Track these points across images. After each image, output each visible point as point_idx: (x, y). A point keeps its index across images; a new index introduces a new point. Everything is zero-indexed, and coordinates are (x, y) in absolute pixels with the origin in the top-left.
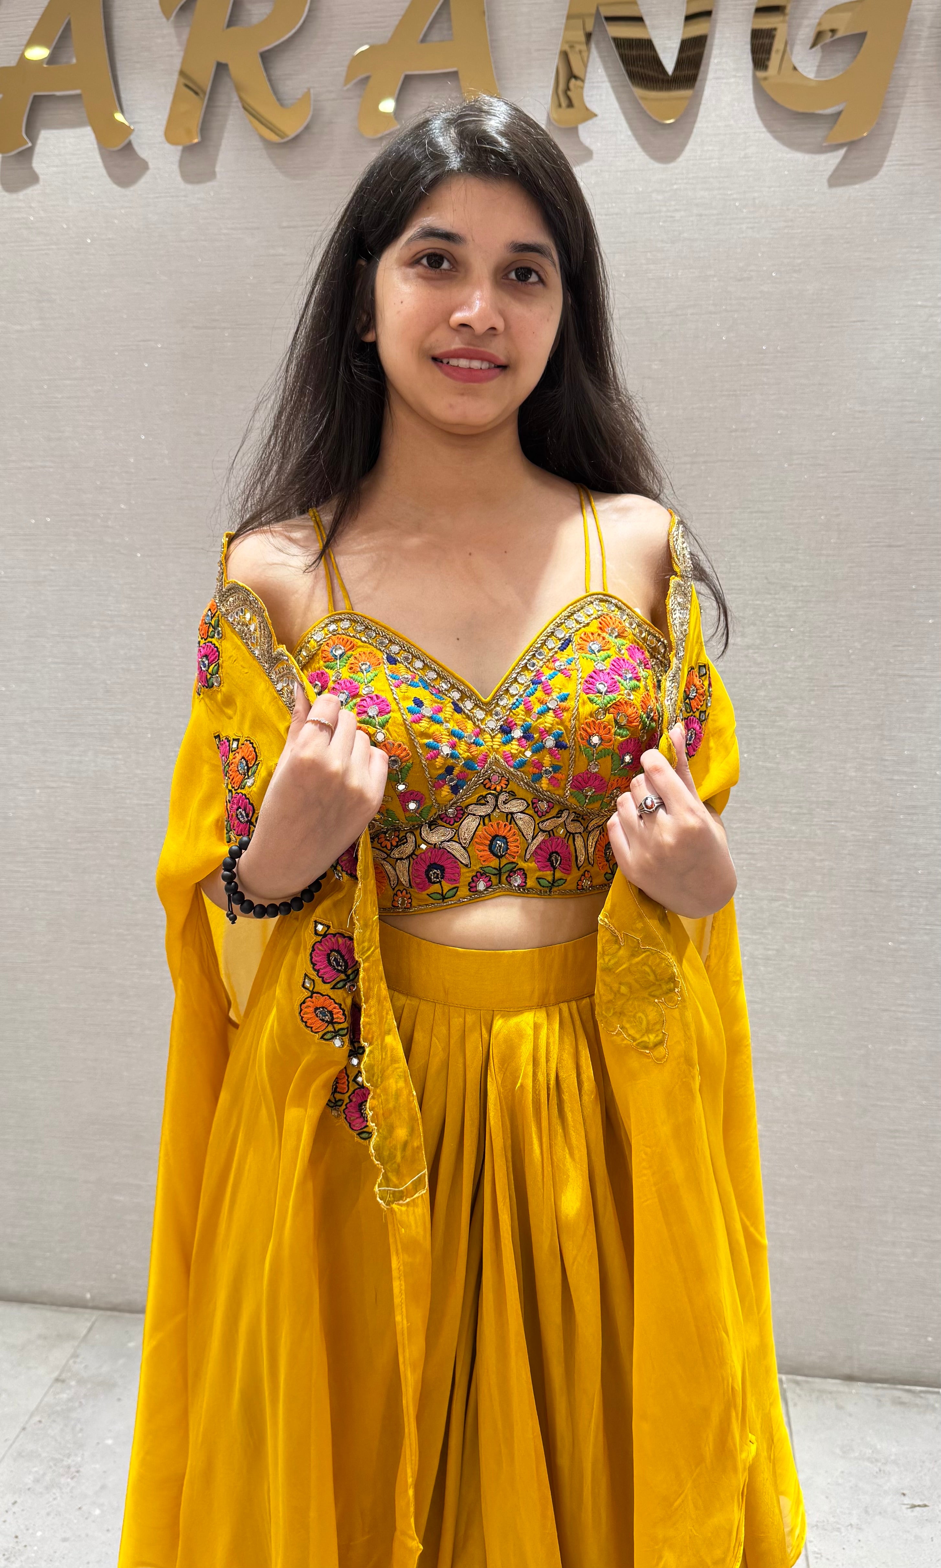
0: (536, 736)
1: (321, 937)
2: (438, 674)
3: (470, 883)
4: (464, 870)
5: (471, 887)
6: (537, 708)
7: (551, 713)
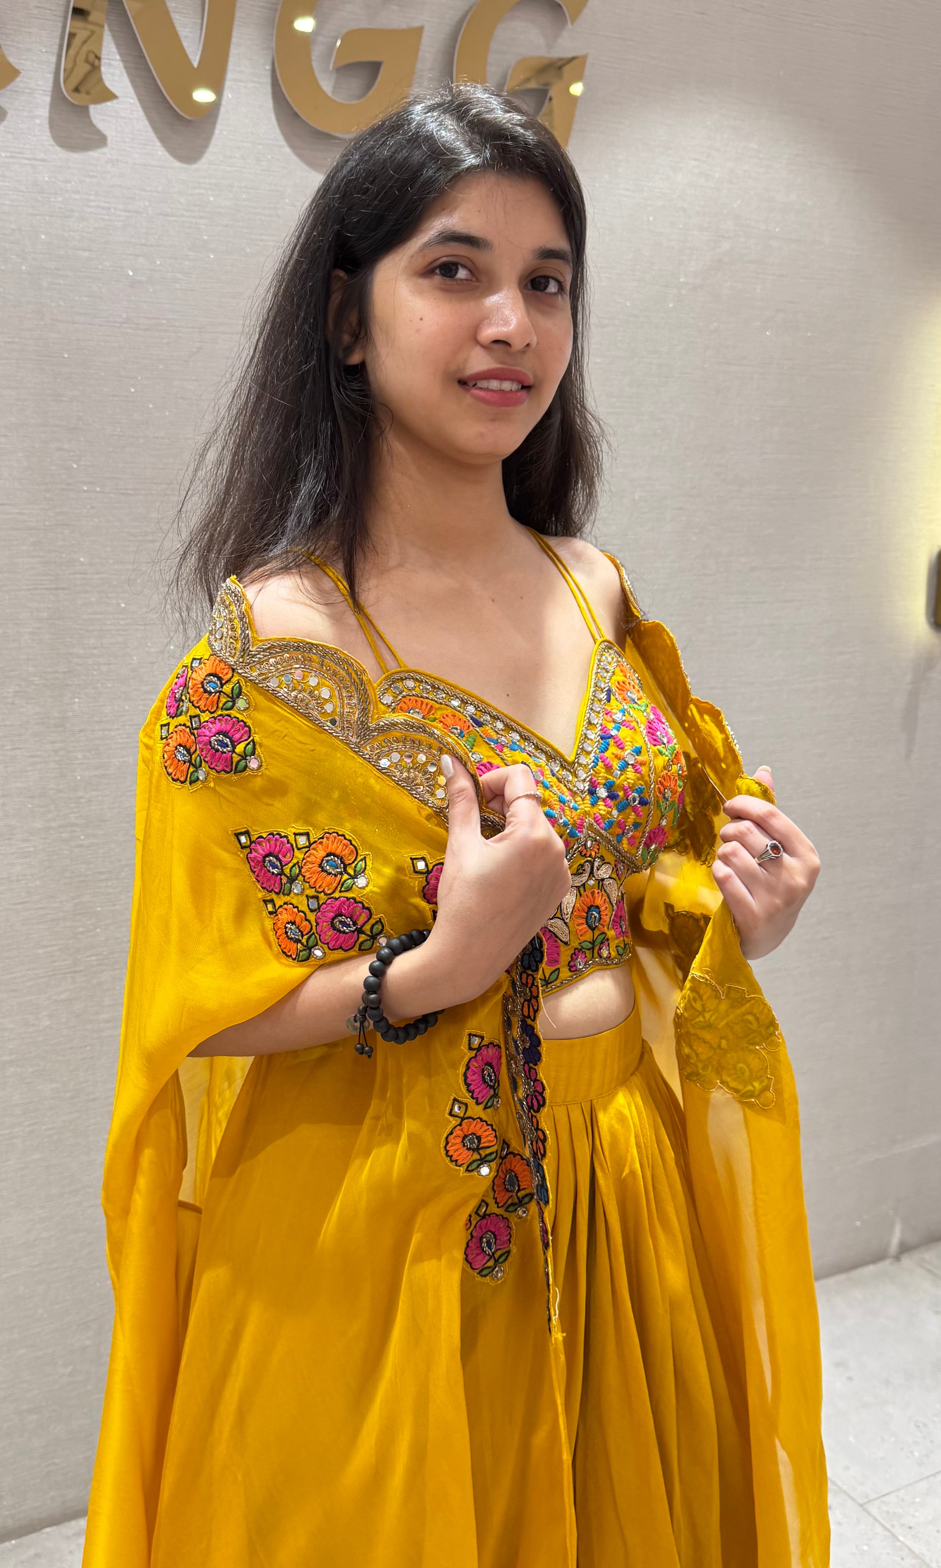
0: (621, 794)
1: (475, 1052)
2: (521, 736)
3: (569, 962)
4: (563, 948)
5: (572, 967)
6: (616, 764)
7: (630, 768)
